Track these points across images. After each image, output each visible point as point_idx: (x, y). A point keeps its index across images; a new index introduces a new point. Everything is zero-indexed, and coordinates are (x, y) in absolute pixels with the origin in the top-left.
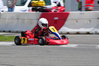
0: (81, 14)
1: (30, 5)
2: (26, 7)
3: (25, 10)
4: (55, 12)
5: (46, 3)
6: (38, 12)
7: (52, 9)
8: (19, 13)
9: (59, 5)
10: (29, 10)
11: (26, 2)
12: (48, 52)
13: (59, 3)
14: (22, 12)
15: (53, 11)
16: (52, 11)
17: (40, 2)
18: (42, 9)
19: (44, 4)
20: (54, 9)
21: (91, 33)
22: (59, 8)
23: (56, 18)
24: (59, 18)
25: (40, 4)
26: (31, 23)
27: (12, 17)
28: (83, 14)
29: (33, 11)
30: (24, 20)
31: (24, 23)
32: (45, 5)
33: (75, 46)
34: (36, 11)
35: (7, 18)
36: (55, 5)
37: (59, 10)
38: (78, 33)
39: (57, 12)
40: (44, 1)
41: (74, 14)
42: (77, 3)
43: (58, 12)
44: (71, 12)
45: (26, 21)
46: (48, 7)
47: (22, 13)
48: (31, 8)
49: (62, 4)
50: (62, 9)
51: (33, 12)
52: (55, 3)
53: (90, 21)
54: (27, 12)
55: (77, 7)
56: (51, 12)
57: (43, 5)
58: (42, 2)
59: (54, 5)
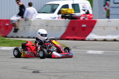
1: (59, 13)
3: (54, 17)
5: (75, 10)
6: (67, 19)
10: (59, 18)
11: (56, 9)
16: (81, 18)
18: (71, 16)
19: (73, 11)
20: (83, 16)
22: (88, 15)
25: (69, 11)
26: (60, 30)
27: (42, 24)
28: (110, 21)
29: (62, 18)
31: (53, 30)
32: (75, 13)
35: (37, 25)
36: (84, 13)
37: (87, 18)
38: (105, 40)
39: (85, 19)
40: (73, 9)
44: (98, 20)
45: (55, 28)
48: (60, 15)
50: (91, 17)
52: (84, 10)
53: (117, 28)
54: (57, 19)
57: (72, 12)
58: (72, 10)
59: (82, 13)
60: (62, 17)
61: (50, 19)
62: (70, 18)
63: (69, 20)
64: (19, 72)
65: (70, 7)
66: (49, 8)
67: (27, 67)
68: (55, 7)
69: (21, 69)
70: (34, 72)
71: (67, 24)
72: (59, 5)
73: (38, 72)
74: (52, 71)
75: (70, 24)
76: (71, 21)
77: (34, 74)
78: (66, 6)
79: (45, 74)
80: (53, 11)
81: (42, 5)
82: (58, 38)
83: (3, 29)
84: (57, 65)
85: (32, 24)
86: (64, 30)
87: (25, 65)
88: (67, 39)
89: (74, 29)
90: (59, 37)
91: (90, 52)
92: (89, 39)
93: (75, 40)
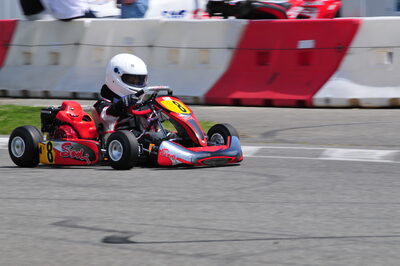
3: (178, 10)
4: (300, 16)
6: (232, 18)
7: (289, 8)
8: (157, 21)
10: (196, 12)
14: (166, 19)
15: (293, 13)
16: (288, 13)
20: (299, 5)
22: (319, 2)
23: (306, 44)
24: (317, 44)
26: (205, 63)
27: (129, 39)
29: (211, 15)
30: (175, 49)
31: (175, 63)
35: (109, 42)
37: (317, 11)
38: (395, 105)
39: (308, 17)
43: (314, 17)
44: (366, 20)
45: (183, 53)
47: (166, 23)
50: (332, 7)
51: (214, 19)
54: (188, 17)
56: (286, 17)
60: (212, 10)
62: (245, 12)
63: (244, 22)
64: (47, 239)
67: (79, 219)
69: (55, 229)
70: (107, 241)
71: (234, 40)
73: (125, 241)
74: (185, 237)
77: (110, 249)
79: (158, 247)
82: (196, 98)
85: (87, 39)
86: (220, 64)
87: (69, 213)
88: (237, 103)
89: (262, 58)
90: (200, 92)
91: (338, 154)
92: (327, 100)
93: (268, 103)
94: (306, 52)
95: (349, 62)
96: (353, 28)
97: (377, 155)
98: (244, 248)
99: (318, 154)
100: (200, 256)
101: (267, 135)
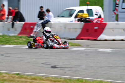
0: (116, 24)
1: (76, 17)
2: (73, 18)
3: (72, 21)
4: (96, 22)
5: (89, 15)
6: (82, 22)
7: (94, 20)
9: (100, 17)
10: (75, 21)
11: (73, 14)
12: (87, 55)
13: (100, 15)
15: (95, 21)
17: (85, 14)
18: (86, 20)
19: (88, 16)
21: (124, 40)
22: (100, 19)
23: (96, 28)
24: (98, 28)
25: (84, 16)
26: (76, 31)
27: (61, 27)
28: (118, 24)
30: (70, 29)
31: (70, 31)
33: (110, 51)
34: (81, 22)
35: (57, 27)
36: (97, 17)
38: (114, 40)
41: (111, 25)
42: (114, 16)
43: (99, 22)
44: (108, 23)
45: (72, 29)
46: (91, 18)
48: (77, 19)
49: (102, 16)
50: (102, 20)
52: (97, 15)
53: (124, 30)
54: (74, 22)
55: (114, 19)
56: (93, 22)
57: (86, 17)
58: (86, 15)
59: (95, 17)
60: (79, 21)
61: (68, 22)
63: (84, 23)
64: (40, 66)
65: (85, 12)
66: (68, 13)
67: (46, 63)
68: (72, 12)
69: (42, 65)
70: (52, 67)
71: (82, 27)
72: (75, 10)
73: (55, 67)
74: (67, 67)
75: (85, 26)
76: (85, 24)
77: (52, 69)
78: (82, 11)
80: (71, 16)
81: (62, 11)
83: (28, 31)
84: (72, 61)
86: (79, 31)
87: (45, 61)
88: (82, 39)
89: (87, 30)
90: (75, 37)
91: (101, 50)
92: (100, 39)
93: (88, 40)
94: (96, 29)
95: (105, 31)
96: (105, 25)
97: (109, 50)
98: (78, 69)
99: (96, 50)
100: (70, 70)
101: (87, 46)
